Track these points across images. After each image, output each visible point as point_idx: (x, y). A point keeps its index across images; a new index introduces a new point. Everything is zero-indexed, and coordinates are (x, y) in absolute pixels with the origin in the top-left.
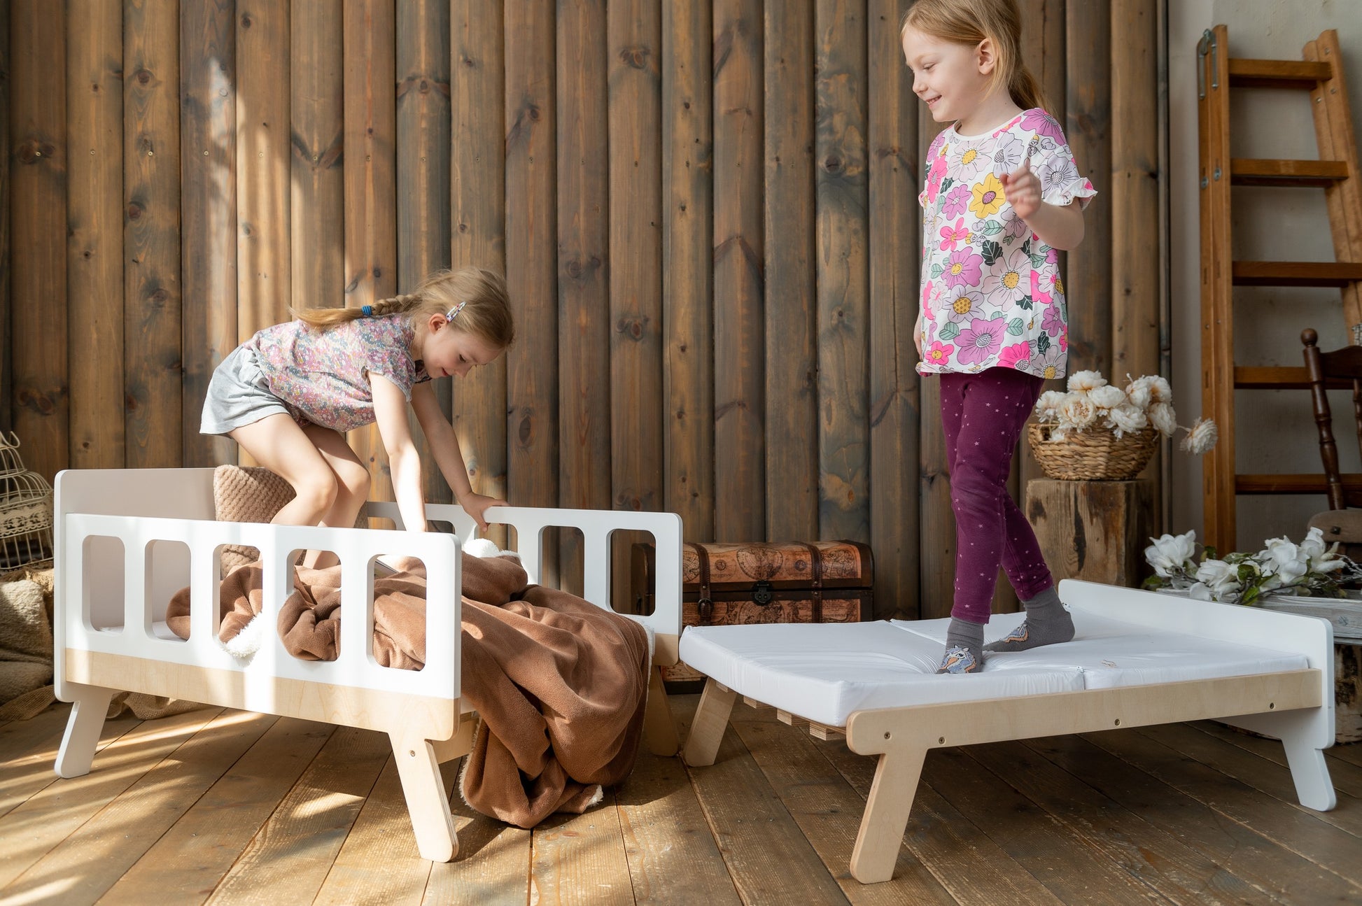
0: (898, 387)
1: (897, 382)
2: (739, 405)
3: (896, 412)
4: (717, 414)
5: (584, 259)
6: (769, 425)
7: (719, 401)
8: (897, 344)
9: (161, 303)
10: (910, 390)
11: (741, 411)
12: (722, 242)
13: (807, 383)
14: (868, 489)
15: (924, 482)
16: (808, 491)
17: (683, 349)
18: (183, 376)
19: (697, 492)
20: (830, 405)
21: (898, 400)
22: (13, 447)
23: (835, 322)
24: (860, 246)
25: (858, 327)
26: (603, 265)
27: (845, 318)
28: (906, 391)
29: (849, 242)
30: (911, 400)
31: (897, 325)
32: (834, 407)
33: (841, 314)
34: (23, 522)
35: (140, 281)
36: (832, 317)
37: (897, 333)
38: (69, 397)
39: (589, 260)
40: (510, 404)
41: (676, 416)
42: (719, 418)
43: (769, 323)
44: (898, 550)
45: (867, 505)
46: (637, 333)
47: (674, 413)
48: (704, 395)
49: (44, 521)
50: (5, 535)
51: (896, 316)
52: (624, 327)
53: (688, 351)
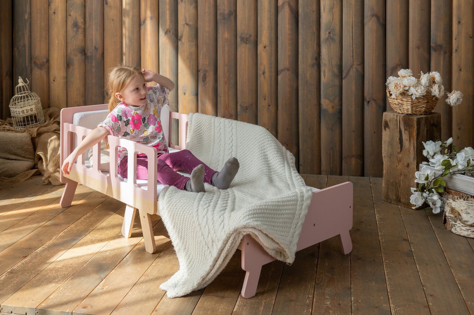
0: (354, 63)
1: (353, 61)
2: (287, 70)
3: (353, 73)
4: (279, 73)
5: (226, 12)
6: (300, 78)
7: (280, 68)
8: (354, 45)
9: (78, 30)
10: (359, 65)
11: (288, 72)
12: (281, 4)
13: (315, 61)
14: (341, 105)
15: (365, 103)
16: (315, 105)
17: (265, 47)
18: (86, 56)
19: (270, 104)
20: (325, 70)
21: (354, 69)
22: (25, 84)
23: (327, 36)
24: (338, 5)
25: (337, 38)
26: (234, 14)
27: (331, 35)
28: (357, 65)
29: (333, 3)
30: (360, 68)
31: (353, 37)
32: (326, 71)
33: (329, 33)
34: (28, 111)
35: (71, 22)
36: (326, 34)
37: (353, 41)
38: (49, 63)
39: (229, 12)
40: (199, 68)
41: (262, 74)
42: (279, 74)
43: (300, 37)
44: (354, 131)
45: (340, 112)
46: (247, 41)
47: (261, 73)
48: (273, 66)
49: (35, 110)
50: (22, 116)
51: (353, 33)
52: (242, 39)
53: (267, 48)
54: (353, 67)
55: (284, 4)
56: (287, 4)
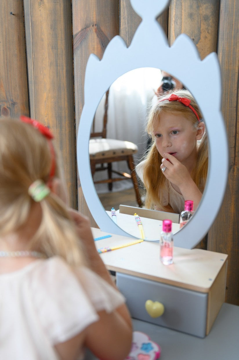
54: (234, 169)
55: (86, 28)
56: (94, 30)
